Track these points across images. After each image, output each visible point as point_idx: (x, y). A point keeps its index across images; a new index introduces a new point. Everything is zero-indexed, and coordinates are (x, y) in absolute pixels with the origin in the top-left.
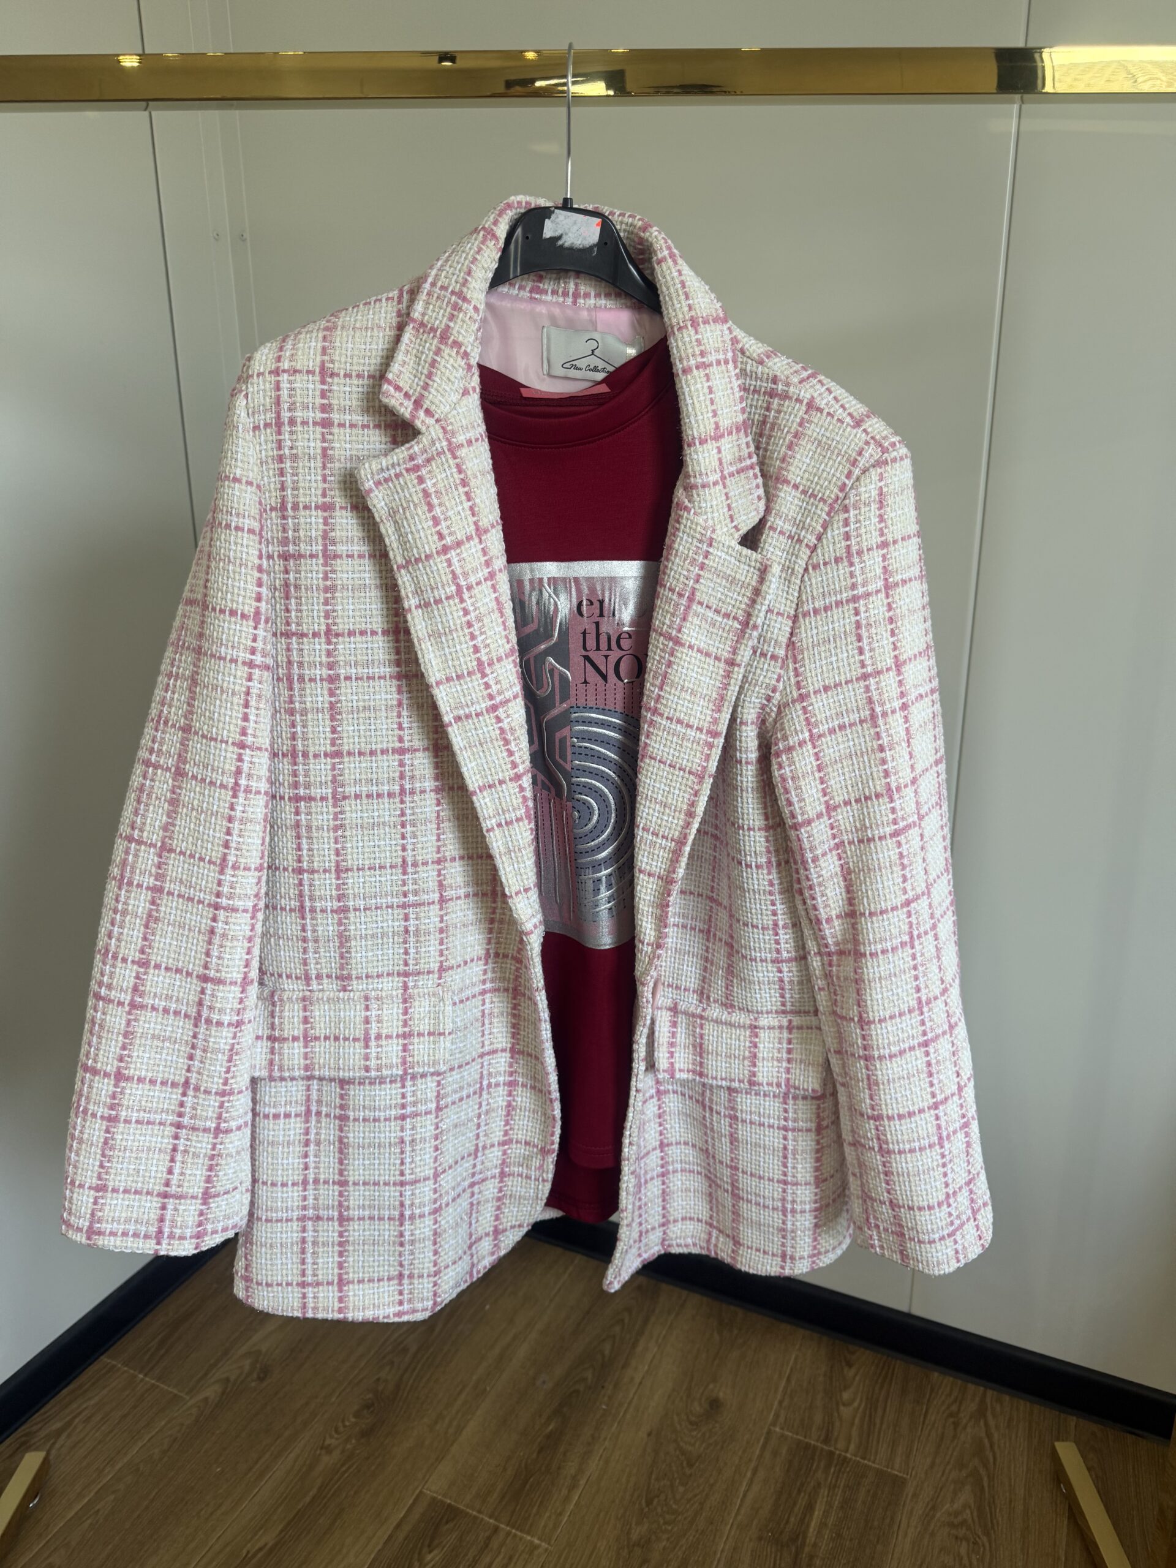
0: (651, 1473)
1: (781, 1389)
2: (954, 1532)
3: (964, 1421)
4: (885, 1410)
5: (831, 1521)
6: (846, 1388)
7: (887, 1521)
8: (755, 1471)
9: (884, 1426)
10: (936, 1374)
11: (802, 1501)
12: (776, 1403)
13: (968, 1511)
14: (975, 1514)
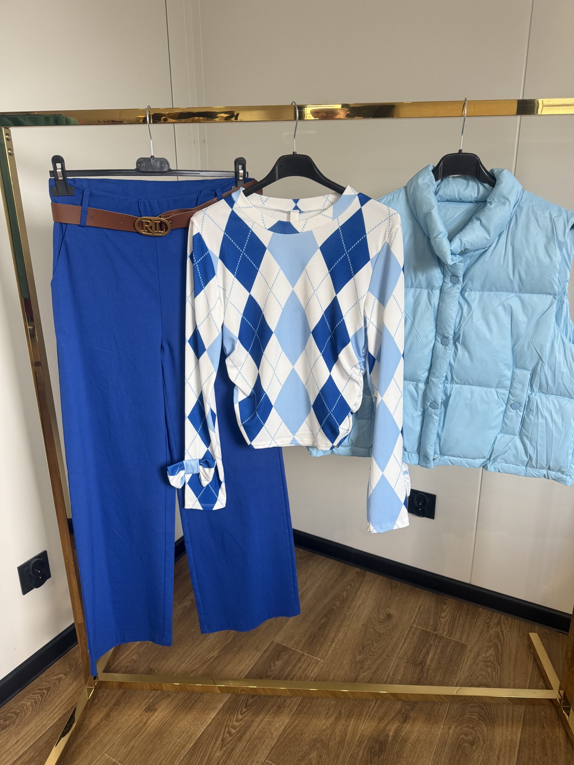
0: (364, 638)
1: (416, 611)
2: (486, 664)
3: (492, 626)
4: (459, 620)
5: (436, 658)
6: (443, 612)
7: (459, 659)
8: (405, 640)
9: (458, 626)
10: (481, 609)
11: (425, 650)
12: (414, 616)
13: (492, 657)
14: (495, 658)
